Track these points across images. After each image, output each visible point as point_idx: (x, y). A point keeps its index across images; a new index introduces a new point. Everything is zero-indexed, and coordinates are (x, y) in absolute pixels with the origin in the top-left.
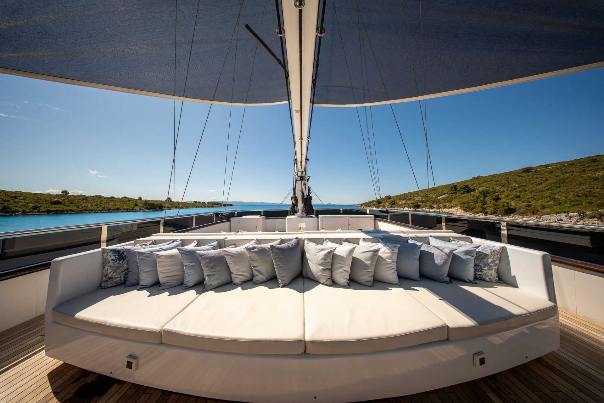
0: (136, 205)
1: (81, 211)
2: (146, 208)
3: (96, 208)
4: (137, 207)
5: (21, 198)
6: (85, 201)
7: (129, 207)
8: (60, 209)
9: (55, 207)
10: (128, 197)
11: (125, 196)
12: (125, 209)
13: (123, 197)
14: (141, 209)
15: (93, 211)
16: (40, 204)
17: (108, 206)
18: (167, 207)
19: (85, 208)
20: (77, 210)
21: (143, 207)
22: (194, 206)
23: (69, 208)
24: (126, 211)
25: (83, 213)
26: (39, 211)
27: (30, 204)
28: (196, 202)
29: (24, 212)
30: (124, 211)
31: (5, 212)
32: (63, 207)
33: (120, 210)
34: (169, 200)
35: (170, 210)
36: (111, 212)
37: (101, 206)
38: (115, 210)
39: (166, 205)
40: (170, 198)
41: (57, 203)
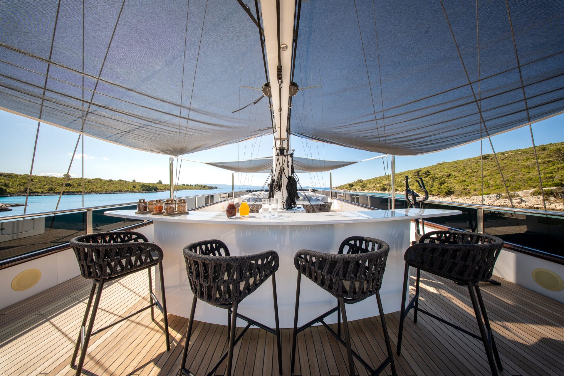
0: (135, 187)
1: (89, 192)
2: (144, 190)
3: (101, 190)
4: (135, 189)
5: (37, 181)
6: (90, 184)
7: (129, 189)
8: (72, 190)
9: (67, 189)
10: (123, 180)
11: (120, 179)
12: (125, 191)
13: (119, 180)
14: (139, 191)
15: (98, 192)
16: (54, 186)
17: (110, 188)
18: (160, 189)
19: (92, 190)
20: (86, 192)
21: (140, 189)
22: (183, 188)
23: (78, 190)
24: (126, 192)
25: (91, 194)
26: (54, 192)
27: (46, 186)
28: (184, 185)
29: (42, 193)
30: (125, 192)
32: (73, 188)
33: (121, 191)
34: (160, 182)
35: (164, 191)
36: (113, 193)
37: (104, 188)
38: (117, 191)
39: (159, 187)
40: (160, 181)
41: (68, 185)
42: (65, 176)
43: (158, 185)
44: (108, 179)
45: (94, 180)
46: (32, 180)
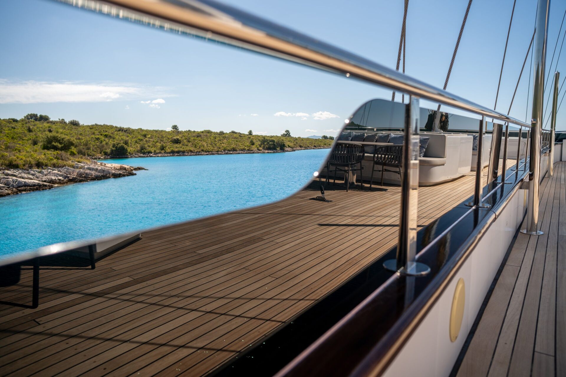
0: (253, 143)
1: (199, 152)
3: (212, 148)
4: (254, 146)
5: (149, 136)
6: (200, 138)
7: (245, 146)
8: (181, 149)
9: (177, 148)
10: (236, 131)
11: (233, 130)
12: (242, 150)
13: (231, 131)
14: (259, 150)
15: (209, 152)
16: (165, 143)
17: (222, 145)
18: (289, 147)
19: (202, 148)
20: (196, 151)
21: (261, 146)
22: (325, 144)
23: (188, 148)
24: (243, 152)
25: (201, 155)
26: (165, 152)
27: (158, 144)
28: (325, 137)
29: (155, 153)
30: (241, 152)
31: (144, 153)
32: (183, 146)
33: (236, 151)
34: (287, 134)
35: (294, 151)
36: (227, 154)
37: (216, 145)
38: (231, 150)
39: (287, 143)
40: (287, 131)
41: (177, 141)
42: (173, 129)
43: (284, 138)
44: (218, 132)
45: (202, 132)
46: (145, 136)
